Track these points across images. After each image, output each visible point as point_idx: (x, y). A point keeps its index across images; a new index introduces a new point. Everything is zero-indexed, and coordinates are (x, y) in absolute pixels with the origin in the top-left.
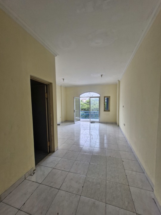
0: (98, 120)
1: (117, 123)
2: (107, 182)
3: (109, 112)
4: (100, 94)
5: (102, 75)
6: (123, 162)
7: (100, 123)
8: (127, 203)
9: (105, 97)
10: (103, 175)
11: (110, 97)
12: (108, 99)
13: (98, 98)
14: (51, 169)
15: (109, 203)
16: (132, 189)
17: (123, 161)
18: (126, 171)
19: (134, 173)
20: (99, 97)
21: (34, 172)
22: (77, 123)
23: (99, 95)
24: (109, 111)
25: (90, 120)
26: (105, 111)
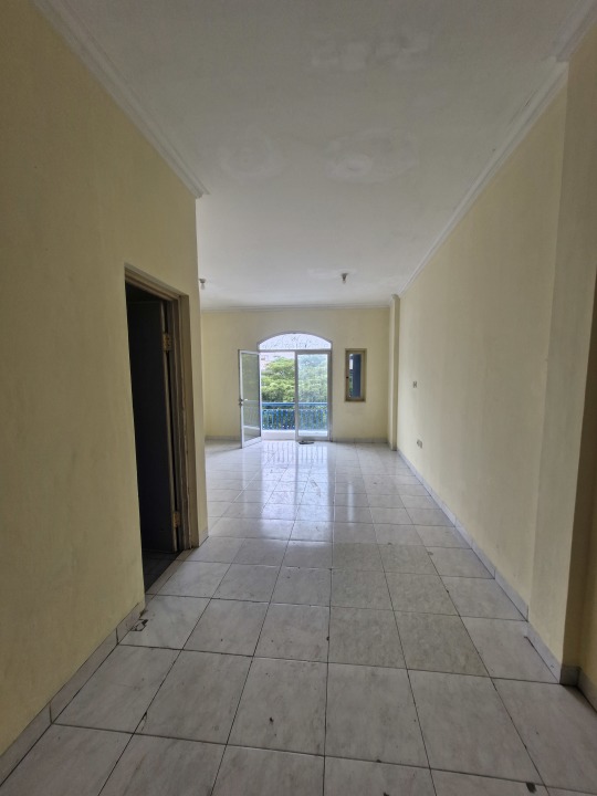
0: (324, 433)
1: (391, 442)
2: (398, 614)
3: (362, 404)
4: (330, 342)
5: (344, 277)
6: (432, 557)
7: (332, 441)
8: (462, 660)
9: (348, 352)
10: (380, 599)
11: (364, 351)
12: (359, 358)
13: (326, 356)
14: (203, 603)
15: (415, 667)
16: (469, 623)
17: (432, 554)
18: (445, 580)
19: (468, 582)
20: (330, 353)
21: (144, 618)
22: (249, 445)
23: (328, 346)
24: (363, 400)
25: (297, 433)
26: (347, 399)
